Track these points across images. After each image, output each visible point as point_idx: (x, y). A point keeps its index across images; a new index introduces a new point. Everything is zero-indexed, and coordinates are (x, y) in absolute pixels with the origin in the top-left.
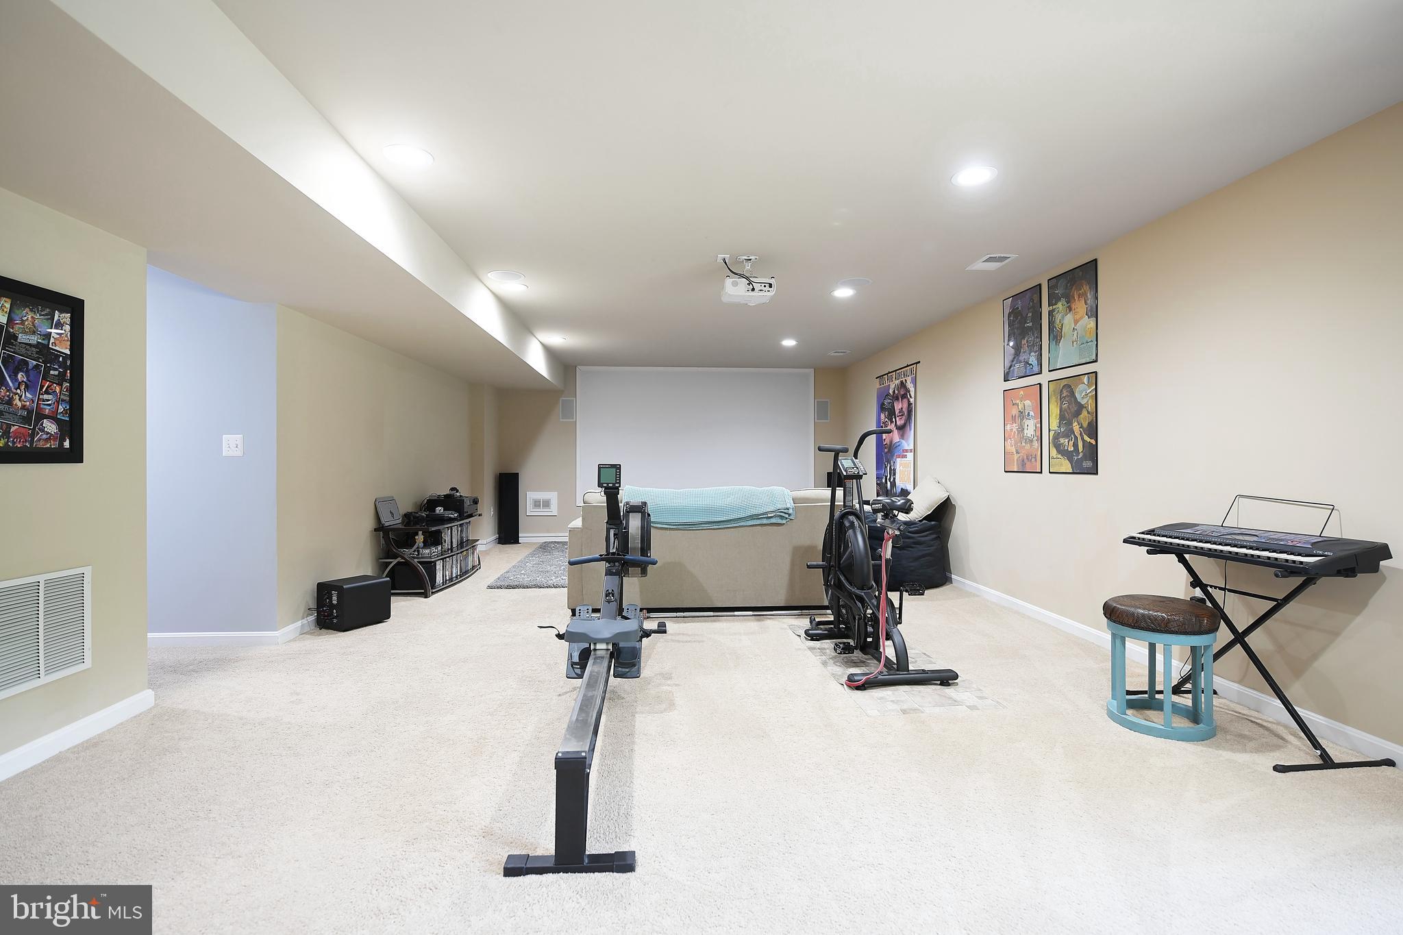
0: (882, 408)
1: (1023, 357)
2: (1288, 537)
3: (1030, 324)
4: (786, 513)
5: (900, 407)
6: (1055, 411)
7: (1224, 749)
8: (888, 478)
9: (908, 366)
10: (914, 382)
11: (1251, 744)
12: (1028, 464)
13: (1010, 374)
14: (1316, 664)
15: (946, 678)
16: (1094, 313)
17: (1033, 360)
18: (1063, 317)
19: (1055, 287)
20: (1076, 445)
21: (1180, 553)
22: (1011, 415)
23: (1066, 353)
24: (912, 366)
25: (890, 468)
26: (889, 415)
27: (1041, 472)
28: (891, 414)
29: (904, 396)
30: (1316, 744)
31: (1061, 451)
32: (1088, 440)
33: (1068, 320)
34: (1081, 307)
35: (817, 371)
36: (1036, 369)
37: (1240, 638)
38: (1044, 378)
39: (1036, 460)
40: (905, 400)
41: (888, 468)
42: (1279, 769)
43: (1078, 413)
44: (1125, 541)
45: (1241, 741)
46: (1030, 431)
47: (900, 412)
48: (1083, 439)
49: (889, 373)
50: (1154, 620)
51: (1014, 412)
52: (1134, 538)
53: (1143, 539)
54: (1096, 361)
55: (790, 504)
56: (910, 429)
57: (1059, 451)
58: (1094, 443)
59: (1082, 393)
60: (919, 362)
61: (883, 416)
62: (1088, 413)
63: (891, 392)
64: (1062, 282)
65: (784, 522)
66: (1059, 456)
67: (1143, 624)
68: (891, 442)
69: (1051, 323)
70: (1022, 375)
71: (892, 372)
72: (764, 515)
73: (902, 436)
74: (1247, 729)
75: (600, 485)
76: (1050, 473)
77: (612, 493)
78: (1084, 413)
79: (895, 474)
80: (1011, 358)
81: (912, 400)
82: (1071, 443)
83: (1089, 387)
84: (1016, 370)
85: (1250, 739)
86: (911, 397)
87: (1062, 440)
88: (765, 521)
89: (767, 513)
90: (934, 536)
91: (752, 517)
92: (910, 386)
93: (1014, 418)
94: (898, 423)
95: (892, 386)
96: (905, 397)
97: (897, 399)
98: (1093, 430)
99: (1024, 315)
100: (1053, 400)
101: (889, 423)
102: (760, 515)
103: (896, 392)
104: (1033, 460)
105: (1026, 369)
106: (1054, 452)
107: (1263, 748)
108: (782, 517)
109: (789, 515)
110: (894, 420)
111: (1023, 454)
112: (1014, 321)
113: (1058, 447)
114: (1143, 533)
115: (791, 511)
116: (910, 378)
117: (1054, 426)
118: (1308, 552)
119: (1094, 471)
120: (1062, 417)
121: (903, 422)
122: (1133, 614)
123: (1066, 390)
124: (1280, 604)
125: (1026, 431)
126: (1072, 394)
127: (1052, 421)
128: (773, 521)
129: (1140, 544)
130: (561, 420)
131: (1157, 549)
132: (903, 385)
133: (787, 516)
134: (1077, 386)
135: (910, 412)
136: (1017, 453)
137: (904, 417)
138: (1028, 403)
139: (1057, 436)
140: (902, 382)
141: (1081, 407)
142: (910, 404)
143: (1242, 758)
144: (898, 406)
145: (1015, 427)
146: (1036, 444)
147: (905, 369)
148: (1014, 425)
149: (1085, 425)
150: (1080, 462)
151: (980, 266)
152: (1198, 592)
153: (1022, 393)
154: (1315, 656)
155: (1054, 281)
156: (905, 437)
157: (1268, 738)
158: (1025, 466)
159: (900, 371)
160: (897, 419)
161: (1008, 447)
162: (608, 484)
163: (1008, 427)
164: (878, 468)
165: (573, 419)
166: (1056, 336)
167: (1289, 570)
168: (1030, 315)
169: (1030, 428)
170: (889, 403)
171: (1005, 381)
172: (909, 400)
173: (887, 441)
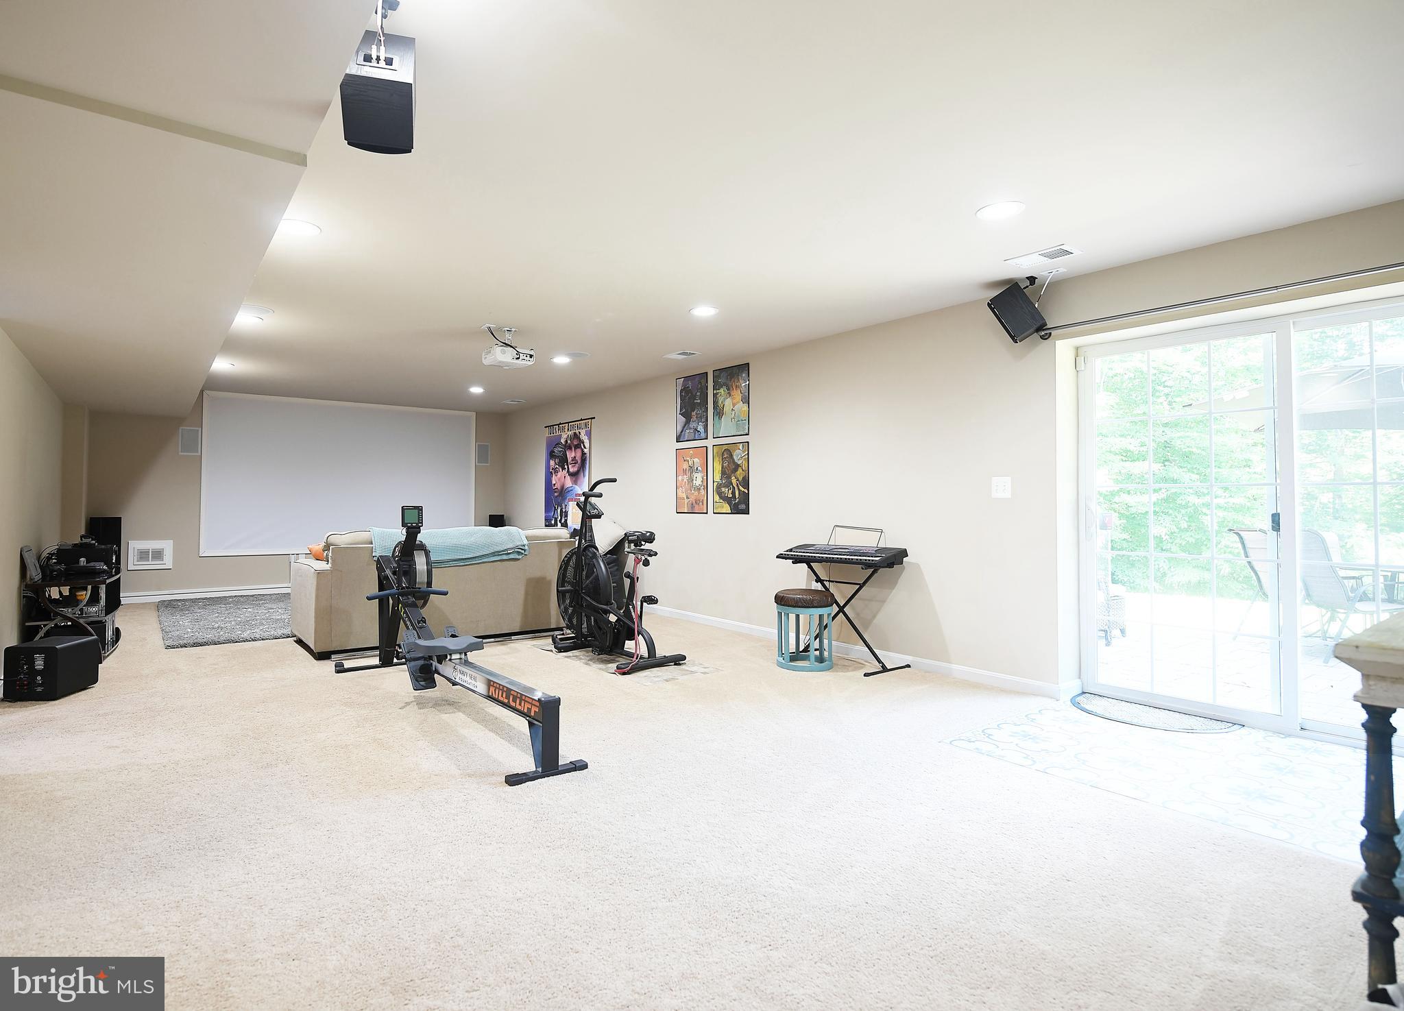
0: (551, 455)
1: (692, 425)
2: (863, 548)
3: (699, 401)
4: (522, 549)
5: (573, 455)
6: (718, 467)
7: (840, 672)
8: (558, 520)
9: (581, 420)
10: (589, 434)
11: (850, 669)
12: (696, 506)
13: (682, 437)
14: (874, 621)
15: (678, 660)
16: (746, 400)
17: (701, 428)
18: (724, 400)
19: (719, 377)
20: (733, 493)
21: (808, 561)
22: (684, 469)
23: (726, 426)
24: (587, 421)
25: (561, 510)
26: (560, 462)
27: (707, 513)
28: (563, 462)
29: (577, 447)
30: (879, 661)
31: (723, 497)
32: (743, 490)
33: (728, 402)
34: (737, 395)
35: (480, 415)
36: (703, 435)
37: (841, 610)
38: (710, 443)
39: (703, 504)
40: (579, 451)
41: (559, 511)
42: (866, 675)
43: (736, 470)
44: (778, 557)
45: (845, 668)
46: (698, 481)
47: (572, 460)
48: (739, 489)
49: (560, 424)
50: (805, 600)
51: (685, 466)
52: (782, 554)
53: (788, 555)
54: (748, 435)
55: (526, 542)
56: (584, 476)
57: (721, 497)
58: (747, 492)
59: (738, 456)
60: (594, 418)
61: (552, 463)
62: (743, 470)
63: (563, 441)
64: (724, 374)
65: (520, 557)
66: (721, 501)
67: (800, 604)
68: (563, 487)
69: (715, 403)
70: (692, 438)
71: (563, 424)
72: (506, 552)
73: (575, 482)
74: (846, 663)
75: (404, 525)
76: (714, 513)
77: (413, 531)
78: (740, 470)
79: (566, 516)
80: (683, 424)
81: (586, 451)
82: (730, 491)
83: (744, 452)
84: (687, 434)
85: (849, 666)
86: (585, 448)
87: (723, 489)
88: (505, 557)
89: (507, 550)
90: (616, 567)
91: (494, 554)
92: (584, 437)
93: (684, 471)
94: (571, 470)
95: (564, 436)
96: (579, 448)
97: (570, 448)
98: (746, 483)
99: (694, 393)
100: (717, 459)
101: (561, 470)
102: (501, 551)
103: (569, 442)
104: (701, 503)
105: (695, 434)
106: (717, 498)
107: (856, 669)
108: (519, 553)
109: (525, 550)
110: (566, 467)
111: (692, 499)
112: (685, 397)
113: (720, 494)
114: (787, 551)
115: (526, 547)
116: (584, 431)
117: (718, 478)
118: (874, 555)
119: (746, 512)
120: (723, 473)
121: (576, 469)
122: (794, 599)
123: (726, 454)
124: (861, 586)
125: (694, 482)
126: (731, 456)
127: (715, 474)
128: (512, 556)
129: (786, 558)
130: (180, 453)
131: (797, 560)
132: (576, 436)
133: (523, 552)
134: (734, 451)
135: (584, 460)
136: (688, 498)
137: (577, 465)
138: (696, 460)
139: (719, 487)
140: (575, 434)
141: (738, 466)
142: (583, 454)
143: (849, 674)
144: (570, 455)
145: (686, 478)
146: (703, 492)
147: (579, 422)
148: (685, 476)
149: (740, 479)
150: (736, 505)
151: (674, 356)
152: (819, 586)
153: (692, 452)
154: (874, 617)
155: (718, 372)
156: (579, 482)
157: (855, 664)
158: (695, 508)
159: (574, 423)
160: (570, 466)
161: (680, 494)
162: (412, 524)
163: (680, 478)
164: (547, 510)
165: (198, 452)
166: (719, 413)
167: (867, 565)
168: (698, 394)
169: (698, 479)
170: (560, 452)
171: (677, 442)
172: (583, 451)
173: (558, 486)
